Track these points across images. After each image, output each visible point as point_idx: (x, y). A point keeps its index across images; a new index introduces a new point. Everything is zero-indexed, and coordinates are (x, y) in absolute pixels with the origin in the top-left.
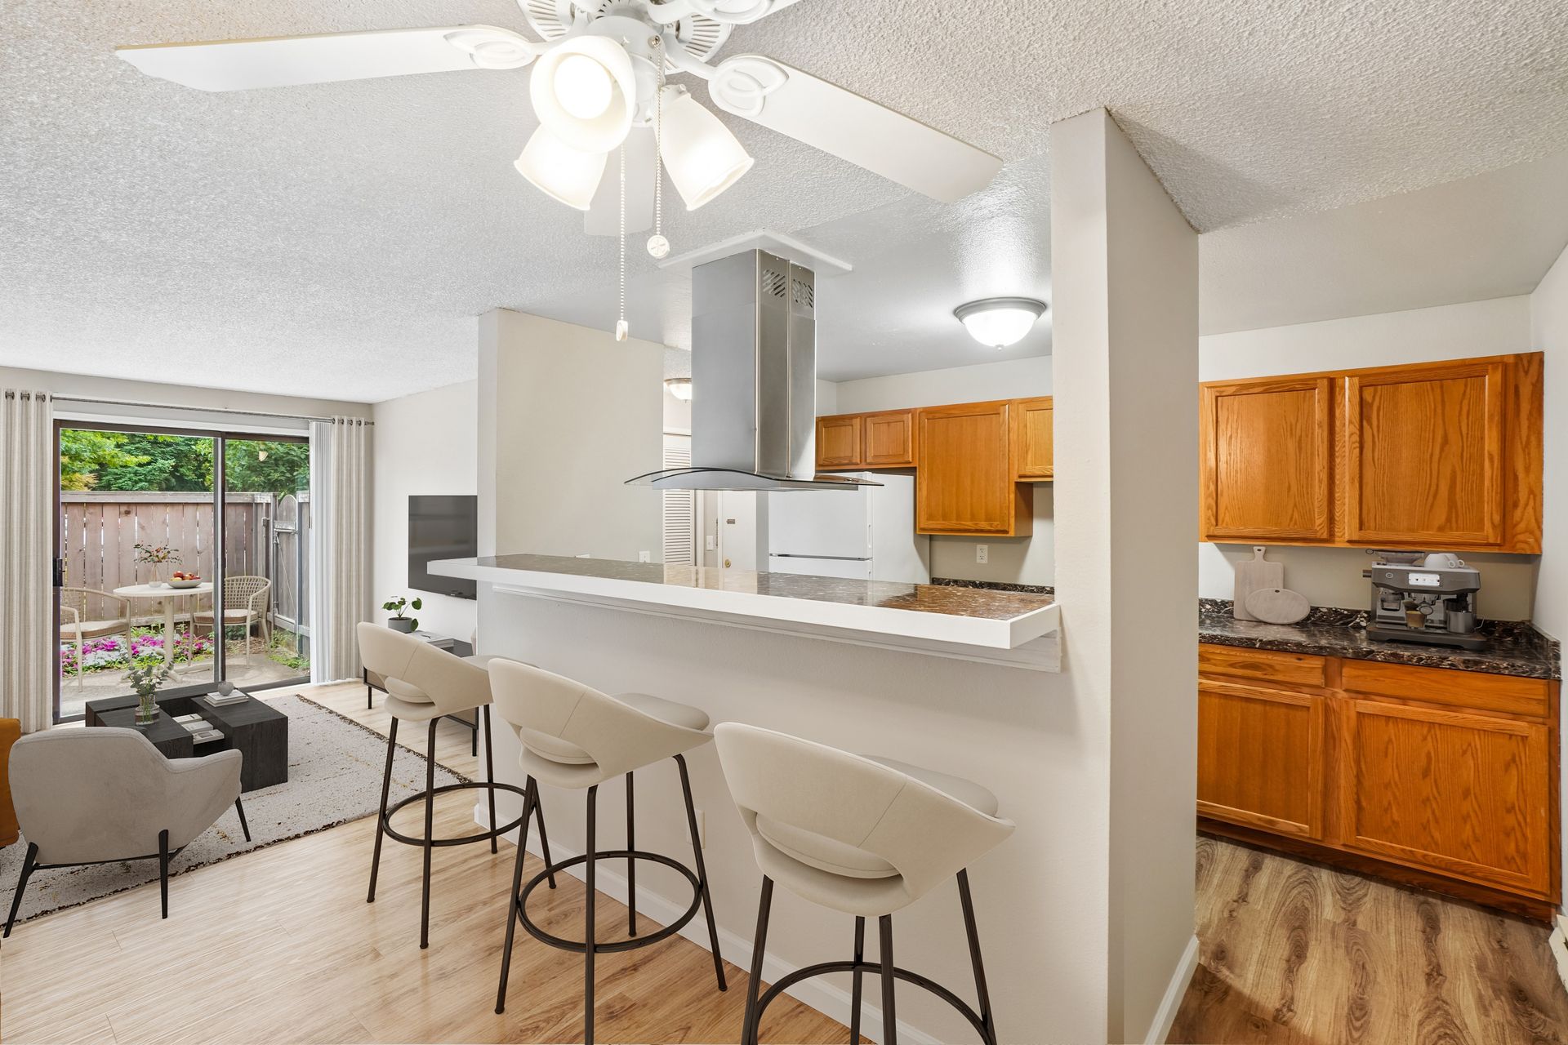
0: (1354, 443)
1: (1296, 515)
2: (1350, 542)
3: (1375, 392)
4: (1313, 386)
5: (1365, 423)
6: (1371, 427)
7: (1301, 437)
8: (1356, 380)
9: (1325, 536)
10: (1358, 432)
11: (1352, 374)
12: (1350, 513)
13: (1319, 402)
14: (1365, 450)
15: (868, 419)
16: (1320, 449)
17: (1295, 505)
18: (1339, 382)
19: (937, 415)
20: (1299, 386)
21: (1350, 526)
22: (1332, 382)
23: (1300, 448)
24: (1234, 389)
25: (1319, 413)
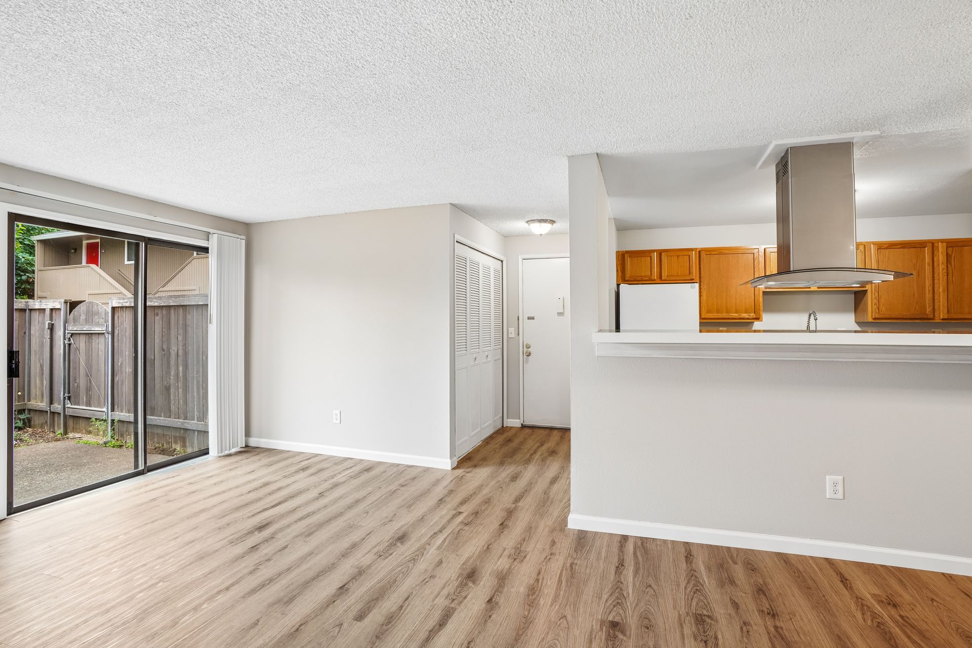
0: (944, 273)
1: (917, 307)
2: (943, 319)
3: (953, 250)
4: (925, 246)
5: (948, 264)
6: (951, 266)
7: (919, 270)
8: (945, 244)
9: (932, 317)
10: (946, 268)
11: (942, 241)
12: (943, 306)
13: (928, 253)
14: (949, 277)
15: (663, 253)
16: (929, 276)
17: (917, 303)
18: (936, 245)
19: (713, 253)
20: (918, 245)
21: (943, 312)
22: (933, 244)
23: (919, 276)
24: (887, 245)
25: (928, 259)
